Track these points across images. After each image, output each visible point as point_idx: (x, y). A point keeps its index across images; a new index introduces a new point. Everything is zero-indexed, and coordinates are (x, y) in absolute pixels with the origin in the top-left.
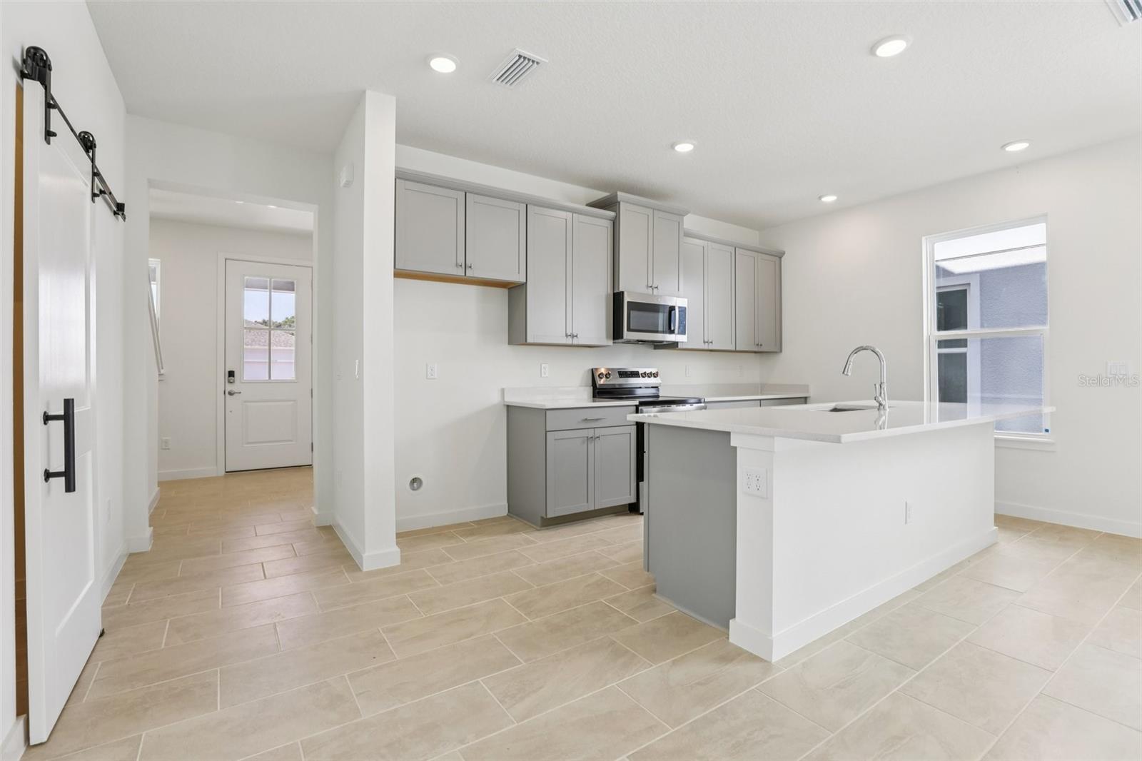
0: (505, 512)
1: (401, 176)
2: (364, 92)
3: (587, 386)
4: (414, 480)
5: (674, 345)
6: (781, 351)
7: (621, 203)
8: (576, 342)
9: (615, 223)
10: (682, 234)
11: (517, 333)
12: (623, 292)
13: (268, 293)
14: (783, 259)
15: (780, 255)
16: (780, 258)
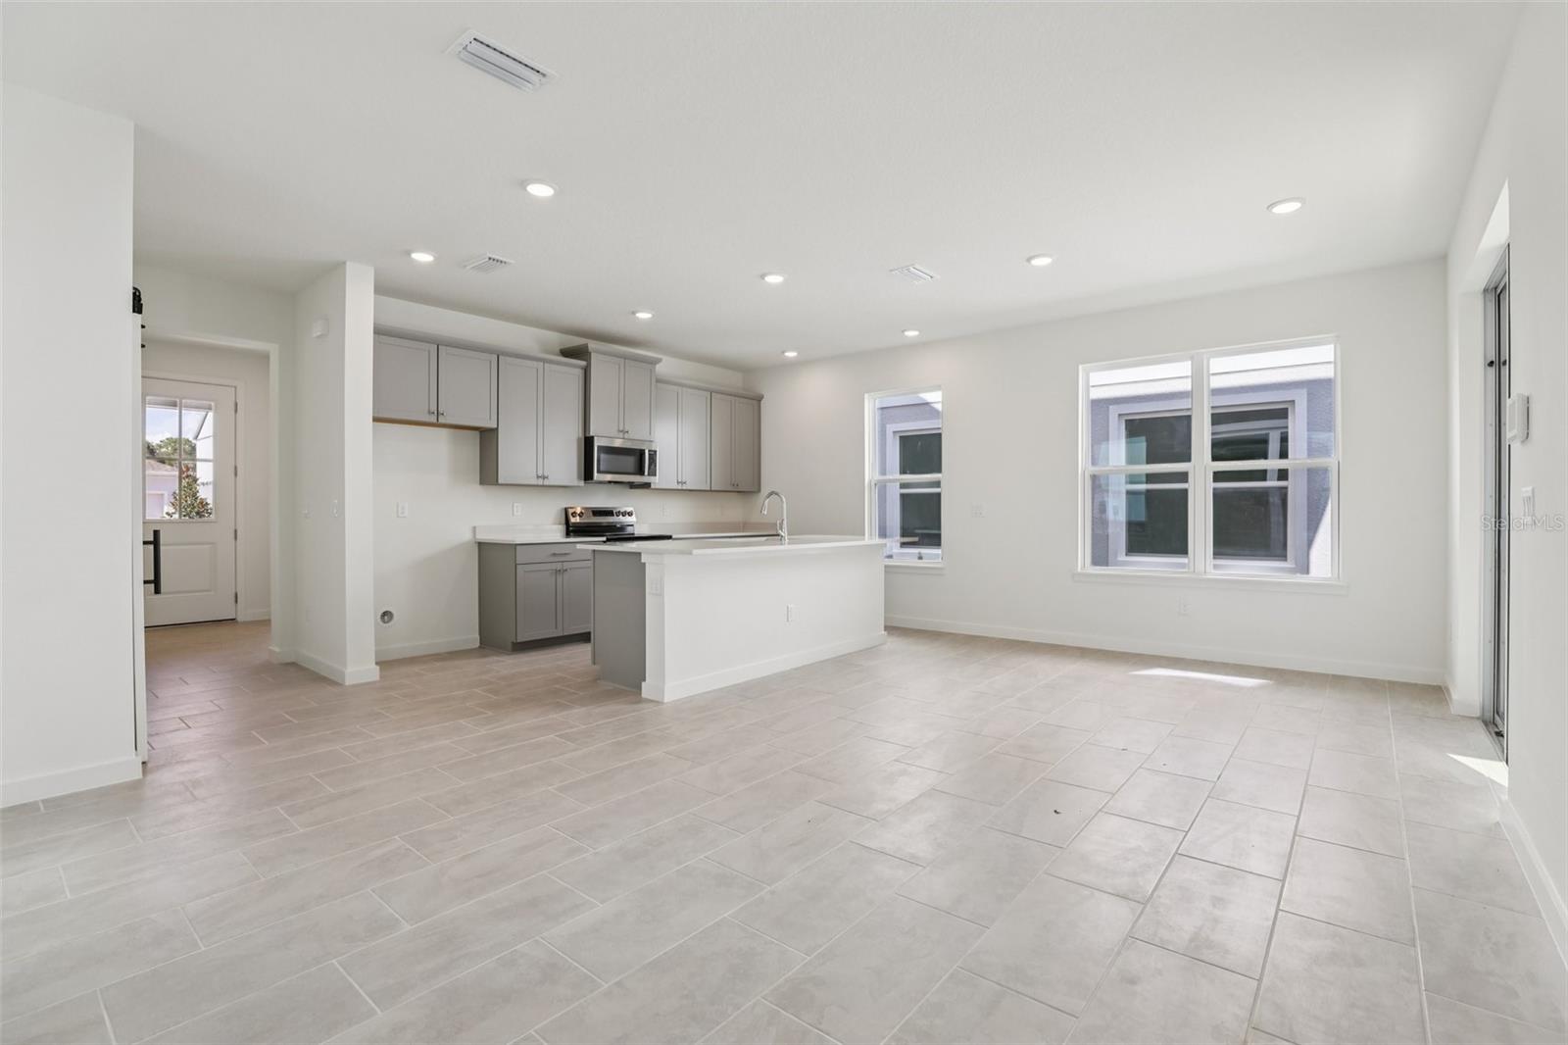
0: (478, 644)
1: (379, 331)
2: (344, 263)
3: (560, 524)
4: (385, 614)
5: (647, 486)
6: (759, 490)
7: (592, 354)
8: (546, 482)
9: (587, 371)
10: (654, 380)
11: (488, 474)
12: (593, 437)
13: (177, 411)
14: (762, 402)
15: (759, 399)
16: (760, 401)
